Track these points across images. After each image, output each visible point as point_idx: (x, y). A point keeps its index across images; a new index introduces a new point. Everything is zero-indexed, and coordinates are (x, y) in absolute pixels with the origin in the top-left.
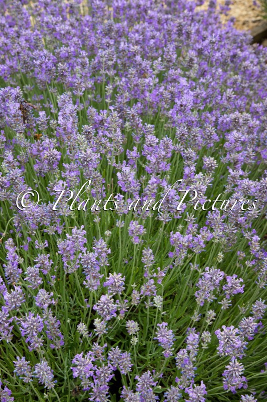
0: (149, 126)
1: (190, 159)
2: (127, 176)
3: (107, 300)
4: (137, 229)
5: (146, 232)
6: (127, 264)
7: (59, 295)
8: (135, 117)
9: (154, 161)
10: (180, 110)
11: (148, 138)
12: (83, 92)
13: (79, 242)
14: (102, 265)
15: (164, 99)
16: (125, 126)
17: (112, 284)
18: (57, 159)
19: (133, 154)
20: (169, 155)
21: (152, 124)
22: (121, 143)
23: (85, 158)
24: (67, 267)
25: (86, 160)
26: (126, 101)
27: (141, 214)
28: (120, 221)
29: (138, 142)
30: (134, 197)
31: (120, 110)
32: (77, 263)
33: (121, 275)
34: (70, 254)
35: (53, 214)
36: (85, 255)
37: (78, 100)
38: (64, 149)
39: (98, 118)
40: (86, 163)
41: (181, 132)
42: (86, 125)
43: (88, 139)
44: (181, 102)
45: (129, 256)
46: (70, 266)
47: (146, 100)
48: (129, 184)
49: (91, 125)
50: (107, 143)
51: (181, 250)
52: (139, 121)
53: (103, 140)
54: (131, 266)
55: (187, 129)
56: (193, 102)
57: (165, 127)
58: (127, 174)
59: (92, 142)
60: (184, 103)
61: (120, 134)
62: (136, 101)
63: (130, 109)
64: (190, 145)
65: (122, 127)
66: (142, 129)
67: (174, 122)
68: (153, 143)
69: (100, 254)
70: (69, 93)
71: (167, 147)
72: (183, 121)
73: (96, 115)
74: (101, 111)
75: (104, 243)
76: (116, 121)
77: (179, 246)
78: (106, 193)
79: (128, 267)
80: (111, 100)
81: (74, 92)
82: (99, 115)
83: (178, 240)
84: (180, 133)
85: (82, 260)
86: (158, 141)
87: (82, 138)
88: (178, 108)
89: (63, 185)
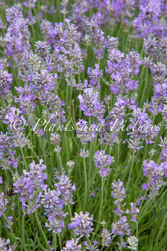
0: (112, 39)
1: (160, 74)
2: (89, 98)
3: (73, 246)
4: (104, 160)
5: (114, 161)
6: (94, 197)
7: (18, 238)
8: (96, 29)
9: (120, 80)
10: (146, 19)
11: (111, 53)
12: (34, 4)
13: (39, 179)
14: (66, 204)
15: (128, 6)
16: (84, 40)
17: (79, 226)
18: (8, 82)
19: (95, 72)
20: (137, 71)
21: (115, 36)
22: (81, 60)
23: (40, 80)
24: (26, 207)
25: (41, 83)
26: (84, 11)
27: (108, 140)
28: (84, 150)
29: (100, 57)
30: (99, 122)
31: (78, 22)
32: (37, 201)
33: (88, 214)
34: (28, 193)
35: (7, 146)
36: (46, 193)
37: (30, 13)
38: (16, 69)
39: (53, 32)
40: (40, 86)
41: (150, 44)
42: (39, 42)
43: (42, 57)
44: (147, 9)
45: (96, 187)
46: (29, 207)
47: (106, 9)
48: (93, 108)
49: (46, 41)
50: (64, 60)
51: (157, 181)
52: (100, 33)
53: (60, 58)
54: (98, 198)
55: (156, 40)
56: (161, 9)
57: (130, 38)
58: (90, 96)
59: (47, 61)
60: (150, 10)
61: (79, 49)
62: (95, 11)
63: (89, 21)
64: (159, 58)
65: (81, 41)
66: (103, 42)
67: (140, 33)
68: (118, 59)
69: (63, 191)
70: (19, 5)
71: (134, 62)
72: (150, 31)
73: (51, 29)
74: (56, 24)
75: (67, 179)
76: (73, 36)
77: (153, 177)
78: (66, 118)
79: (96, 200)
80: (67, 11)
81: (24, 4)
82: (54, 29)
83: (153, 170)
84: (148, 46)
85: (43, 200)
86: (123, 56)
87: (35, 57)
88: (144, 16)
89: (16, 112)
